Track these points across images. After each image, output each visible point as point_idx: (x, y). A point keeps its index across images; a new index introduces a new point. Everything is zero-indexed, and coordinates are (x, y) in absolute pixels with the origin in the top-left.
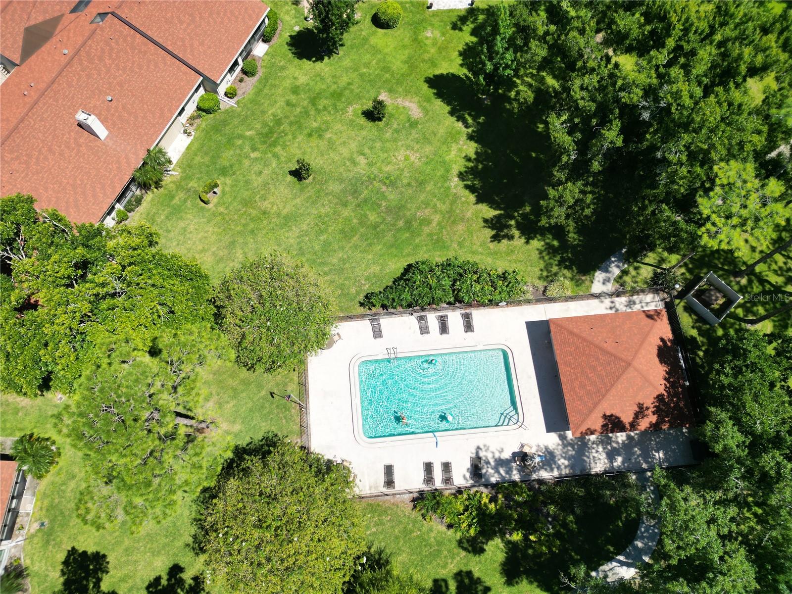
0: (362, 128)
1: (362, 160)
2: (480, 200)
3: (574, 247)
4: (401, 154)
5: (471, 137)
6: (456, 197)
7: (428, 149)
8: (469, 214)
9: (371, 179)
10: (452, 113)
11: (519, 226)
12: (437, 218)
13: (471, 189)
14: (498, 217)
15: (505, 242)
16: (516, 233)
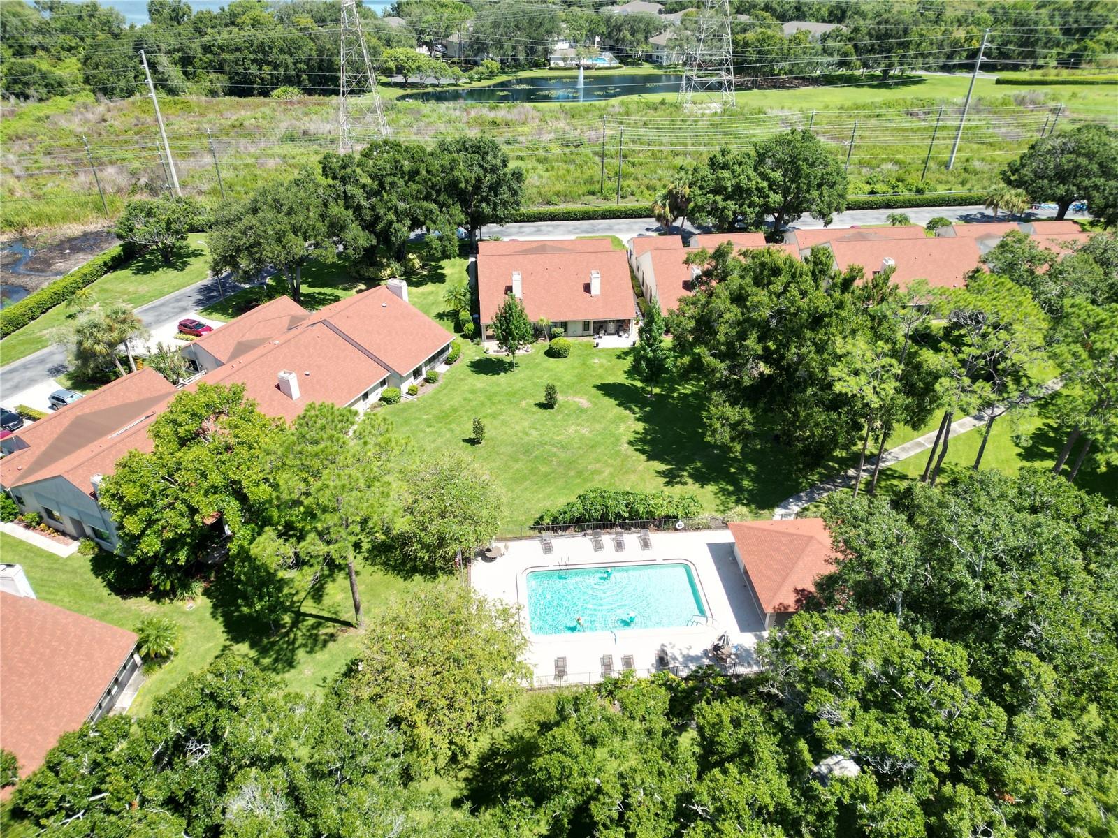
0: (534, 413)
1: (534, 433)
2: (650, 458)
3: (749, 491)
4: (572, 429)
5: (638, 420)
6: (627, 457)
7: (597, 426)
8: (641, 468)
9: (542, 444)
10: (619, 405)
11: (691, 476)
12: (608, 471)
13: (642, 452)
14: (670, 471)
15: (679, 487)
16: (690, 481)
